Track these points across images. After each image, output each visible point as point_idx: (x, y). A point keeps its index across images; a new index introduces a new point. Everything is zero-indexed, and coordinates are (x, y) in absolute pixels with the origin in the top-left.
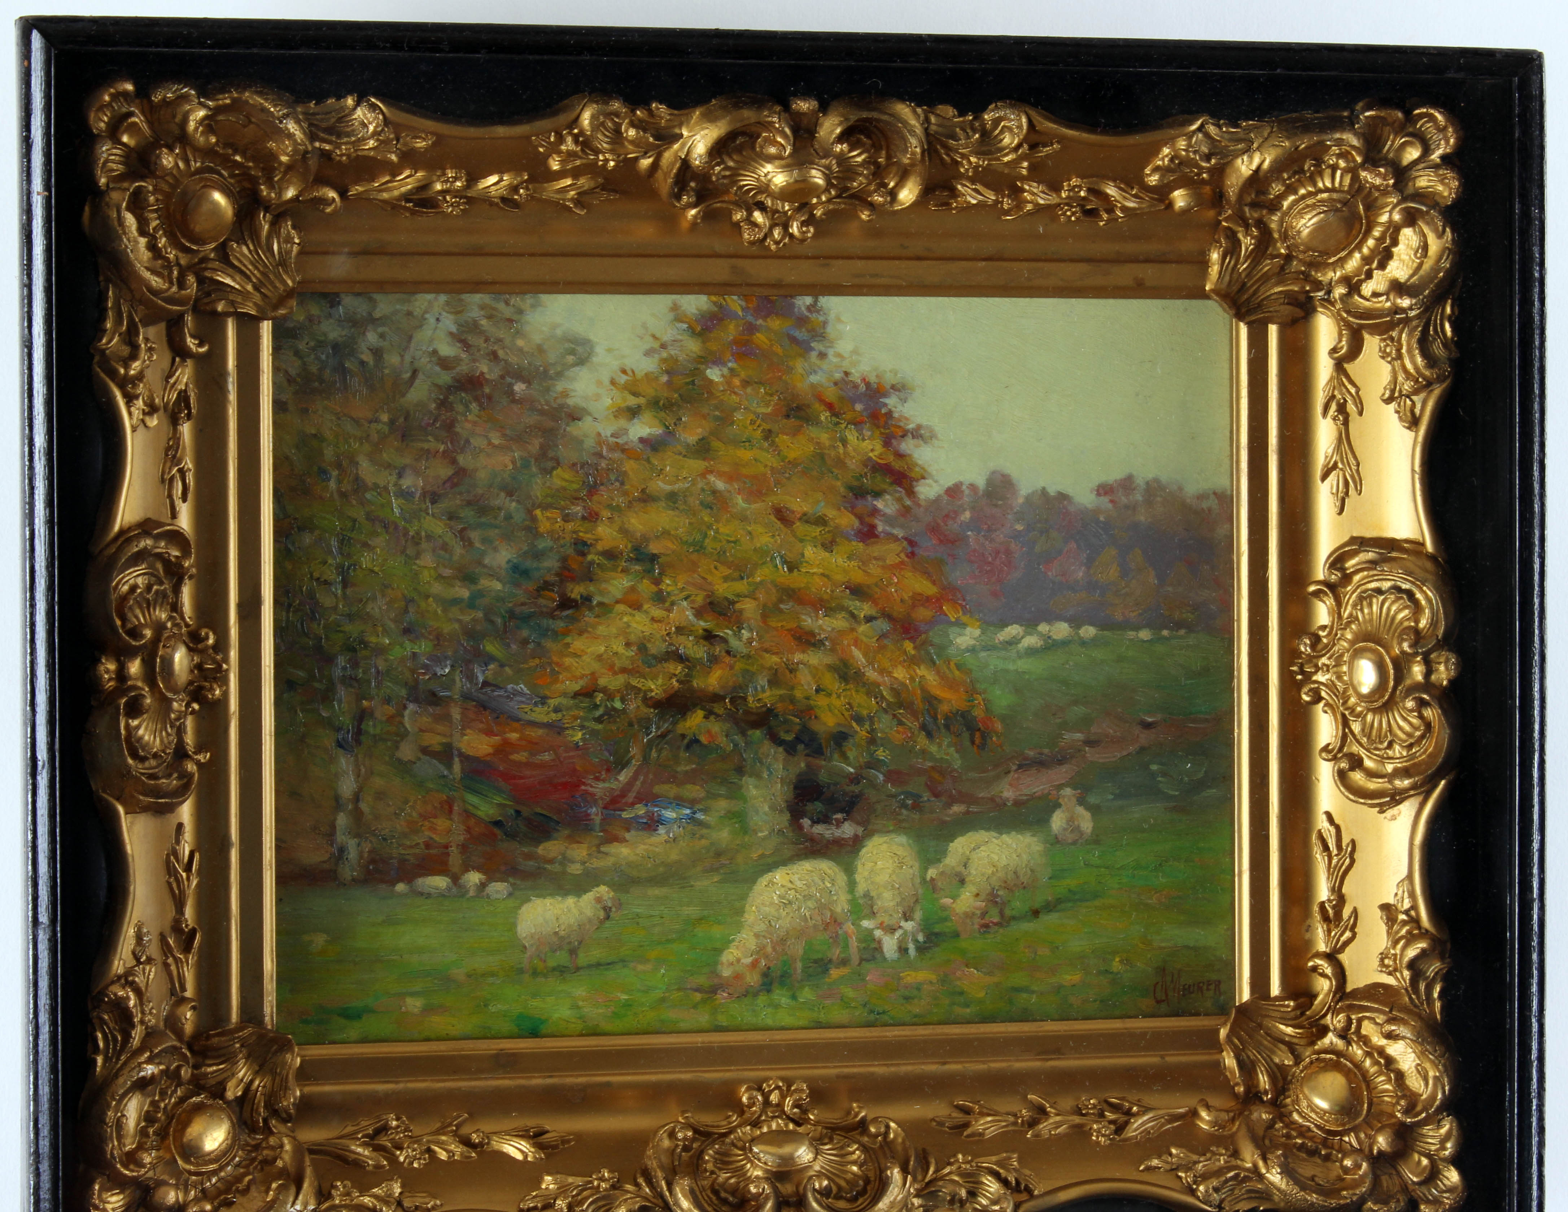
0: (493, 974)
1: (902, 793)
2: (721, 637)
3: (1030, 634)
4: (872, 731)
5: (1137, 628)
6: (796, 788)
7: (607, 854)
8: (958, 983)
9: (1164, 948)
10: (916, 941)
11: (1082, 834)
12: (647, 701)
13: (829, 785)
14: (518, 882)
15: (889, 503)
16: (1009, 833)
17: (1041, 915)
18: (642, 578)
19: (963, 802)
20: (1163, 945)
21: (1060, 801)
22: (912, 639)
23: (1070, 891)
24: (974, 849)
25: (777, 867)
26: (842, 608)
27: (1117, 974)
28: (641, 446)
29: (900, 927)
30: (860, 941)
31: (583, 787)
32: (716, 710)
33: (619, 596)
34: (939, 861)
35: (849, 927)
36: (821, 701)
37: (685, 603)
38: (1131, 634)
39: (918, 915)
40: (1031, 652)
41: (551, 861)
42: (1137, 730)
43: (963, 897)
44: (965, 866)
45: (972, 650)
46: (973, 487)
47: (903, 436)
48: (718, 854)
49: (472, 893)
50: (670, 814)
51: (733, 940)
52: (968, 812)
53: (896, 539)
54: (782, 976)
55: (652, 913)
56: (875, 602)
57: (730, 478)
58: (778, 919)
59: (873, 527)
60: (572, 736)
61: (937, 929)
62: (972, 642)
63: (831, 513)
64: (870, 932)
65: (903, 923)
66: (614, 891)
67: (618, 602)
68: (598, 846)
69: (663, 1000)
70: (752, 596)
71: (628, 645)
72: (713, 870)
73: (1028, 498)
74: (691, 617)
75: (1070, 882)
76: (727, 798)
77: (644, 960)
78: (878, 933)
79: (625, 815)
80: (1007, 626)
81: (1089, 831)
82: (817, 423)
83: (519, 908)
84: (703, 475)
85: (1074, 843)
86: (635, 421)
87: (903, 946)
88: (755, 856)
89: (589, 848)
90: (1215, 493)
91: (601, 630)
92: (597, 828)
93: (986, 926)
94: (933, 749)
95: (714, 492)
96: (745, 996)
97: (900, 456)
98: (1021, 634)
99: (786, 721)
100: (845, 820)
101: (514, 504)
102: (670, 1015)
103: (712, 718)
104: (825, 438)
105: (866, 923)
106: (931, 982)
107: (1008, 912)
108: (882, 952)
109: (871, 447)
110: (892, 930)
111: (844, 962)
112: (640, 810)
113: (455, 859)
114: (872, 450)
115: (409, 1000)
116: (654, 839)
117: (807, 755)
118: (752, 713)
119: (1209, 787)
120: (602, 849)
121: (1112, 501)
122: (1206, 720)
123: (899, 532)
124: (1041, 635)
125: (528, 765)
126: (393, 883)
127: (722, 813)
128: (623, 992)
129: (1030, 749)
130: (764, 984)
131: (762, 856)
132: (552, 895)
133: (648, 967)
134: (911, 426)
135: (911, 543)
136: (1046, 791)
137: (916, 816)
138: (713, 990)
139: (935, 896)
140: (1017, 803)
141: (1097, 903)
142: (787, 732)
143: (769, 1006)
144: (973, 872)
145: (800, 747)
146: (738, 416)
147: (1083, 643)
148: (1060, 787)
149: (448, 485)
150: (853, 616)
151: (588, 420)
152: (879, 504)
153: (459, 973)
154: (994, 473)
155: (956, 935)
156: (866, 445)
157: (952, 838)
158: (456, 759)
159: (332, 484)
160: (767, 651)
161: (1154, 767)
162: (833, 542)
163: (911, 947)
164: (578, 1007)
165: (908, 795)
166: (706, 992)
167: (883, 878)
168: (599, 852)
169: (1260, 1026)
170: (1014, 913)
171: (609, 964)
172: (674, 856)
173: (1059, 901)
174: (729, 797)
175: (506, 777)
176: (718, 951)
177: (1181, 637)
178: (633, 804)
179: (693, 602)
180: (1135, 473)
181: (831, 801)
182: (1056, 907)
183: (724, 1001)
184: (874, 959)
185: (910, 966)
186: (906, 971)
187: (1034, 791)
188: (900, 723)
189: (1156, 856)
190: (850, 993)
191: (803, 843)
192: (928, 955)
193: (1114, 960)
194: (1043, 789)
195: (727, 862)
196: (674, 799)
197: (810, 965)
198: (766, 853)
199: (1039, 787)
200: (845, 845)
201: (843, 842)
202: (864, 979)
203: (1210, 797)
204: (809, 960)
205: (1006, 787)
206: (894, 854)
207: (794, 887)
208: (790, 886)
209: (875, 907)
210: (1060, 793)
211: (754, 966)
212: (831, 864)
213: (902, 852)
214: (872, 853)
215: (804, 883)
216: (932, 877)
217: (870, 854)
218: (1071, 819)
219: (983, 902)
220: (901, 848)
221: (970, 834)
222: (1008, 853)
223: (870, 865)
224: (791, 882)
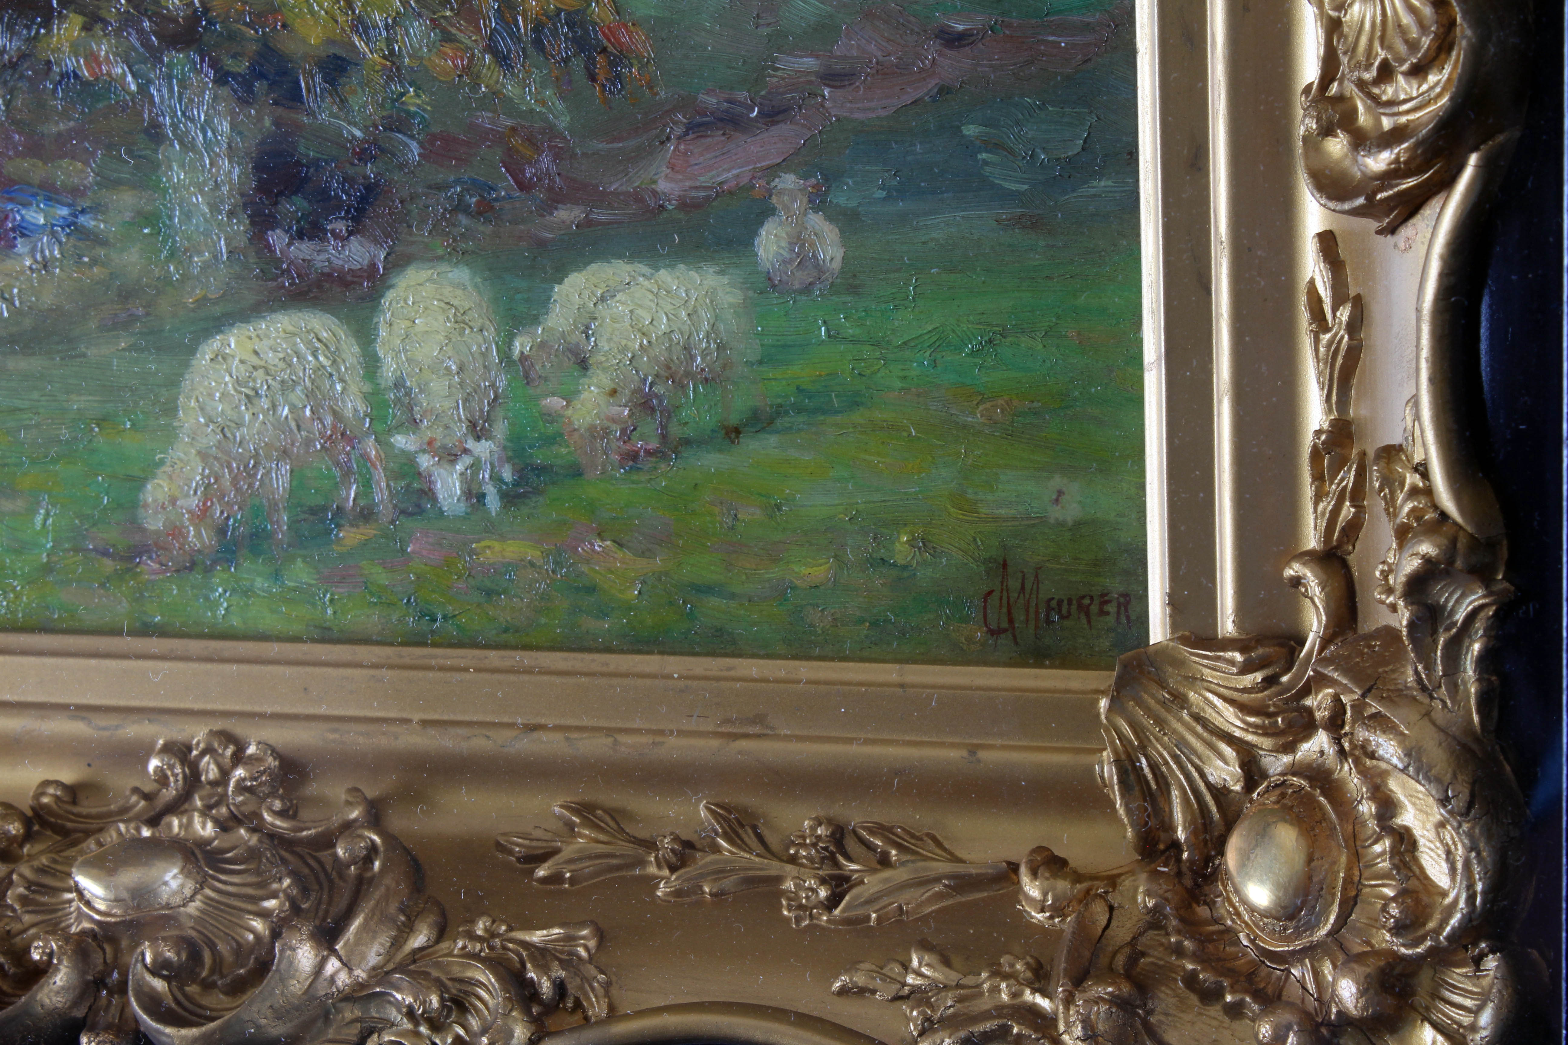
1: (459, 181)
4: (391, 55)
6: (259, 167)
8: (584, 568)
10: (496, 478)
11: (819, 268)
13: (315, 163)
16: (673, 266)
19: (577, 202)
21: (774, 199)
24: (603, 299)
25: (232, 325)
27: (905, 568)
29: (466, 451)
30: (394, 475)
32: (103, 13)
34: (535, 320)
35: (371, 448)
39: (500, 429)
42: (932, 50)
43: (585, 395)
44: (586, 332)
48: (126, 295)
50: (36, 216)
51: (162, 462)
52: (588, 223)
55: (18, 403)
58: (239, 425)
65: (470, 444)
69: (48, 569)
72: (115, 326)
76: (134, 187)
78: (425, 462)
81: (837, 265)
85: (807, 289)
93: (633, 456)
94: (510, 89)
96: (191, 569)
99: (232, 36)
100: (351, 233)
103: (98, 29)
105: (400, 441)
106: (532, 564)
107: (675, 431)
108: (434, 499)
110: (450, 456)
111: (366, 514)
117: (276, 103)
118: (170, 19)
119: (1100, 175)
122: (1087, 27)
127: (128, 216)
129: (709, 92)
131: (202, 302)
133: (20, 504)
136: (745, 180)
139: (531, 391)
140: (685, 205)
141: (858, 417)
142: (235, 56)
144: (604, 345)
145: (260, 86)
148: (773, 171)
155: (576, 472)
161: (970, 130)
163: (491, 491)
165: (471, 185)
166: (122, 559)
167: (428, 351)
169: (1181, 701)
170: (689, 432)
172: (48, 299)
173: (780, 411)
176: (138, 482)
181: (323, 196)
182: (771, 421)
183: (153, 577)
184: (420, 511)
185: (491, 529)
186: (482, 539)
187: (720, 179)
188: (447, 38)
189: (980, 323)
190: (381, 576)
191: (275, 279)
192: (525, 510)
193: (898, 538)
194: (737, 176)
195: (140, 311)
196: (41, 187)
197: (303, 516)
198: (210, 296)
199: (729, 170)
200: (353, 282)
201: (349, 278)
202: (403, 550)
203: (1100, 196)
204: (301, 506)
205: (665, 170)
206: (448, 303)
207: (262, 363)
208: (255, 360)
209: (416, 409)
210: (773, 184)
211: (202, 515)
212: (330, 320)
213: (462, 301)
214: (405, 301)
215: (281, 355)
216: (522, 353)
217: (402, 303)
218: (798, 240)
219: (625, 406)
220: (459, 292)
221: (594, 267)
222: (670, 307)
223: (402, 325)
224: (256, 353)
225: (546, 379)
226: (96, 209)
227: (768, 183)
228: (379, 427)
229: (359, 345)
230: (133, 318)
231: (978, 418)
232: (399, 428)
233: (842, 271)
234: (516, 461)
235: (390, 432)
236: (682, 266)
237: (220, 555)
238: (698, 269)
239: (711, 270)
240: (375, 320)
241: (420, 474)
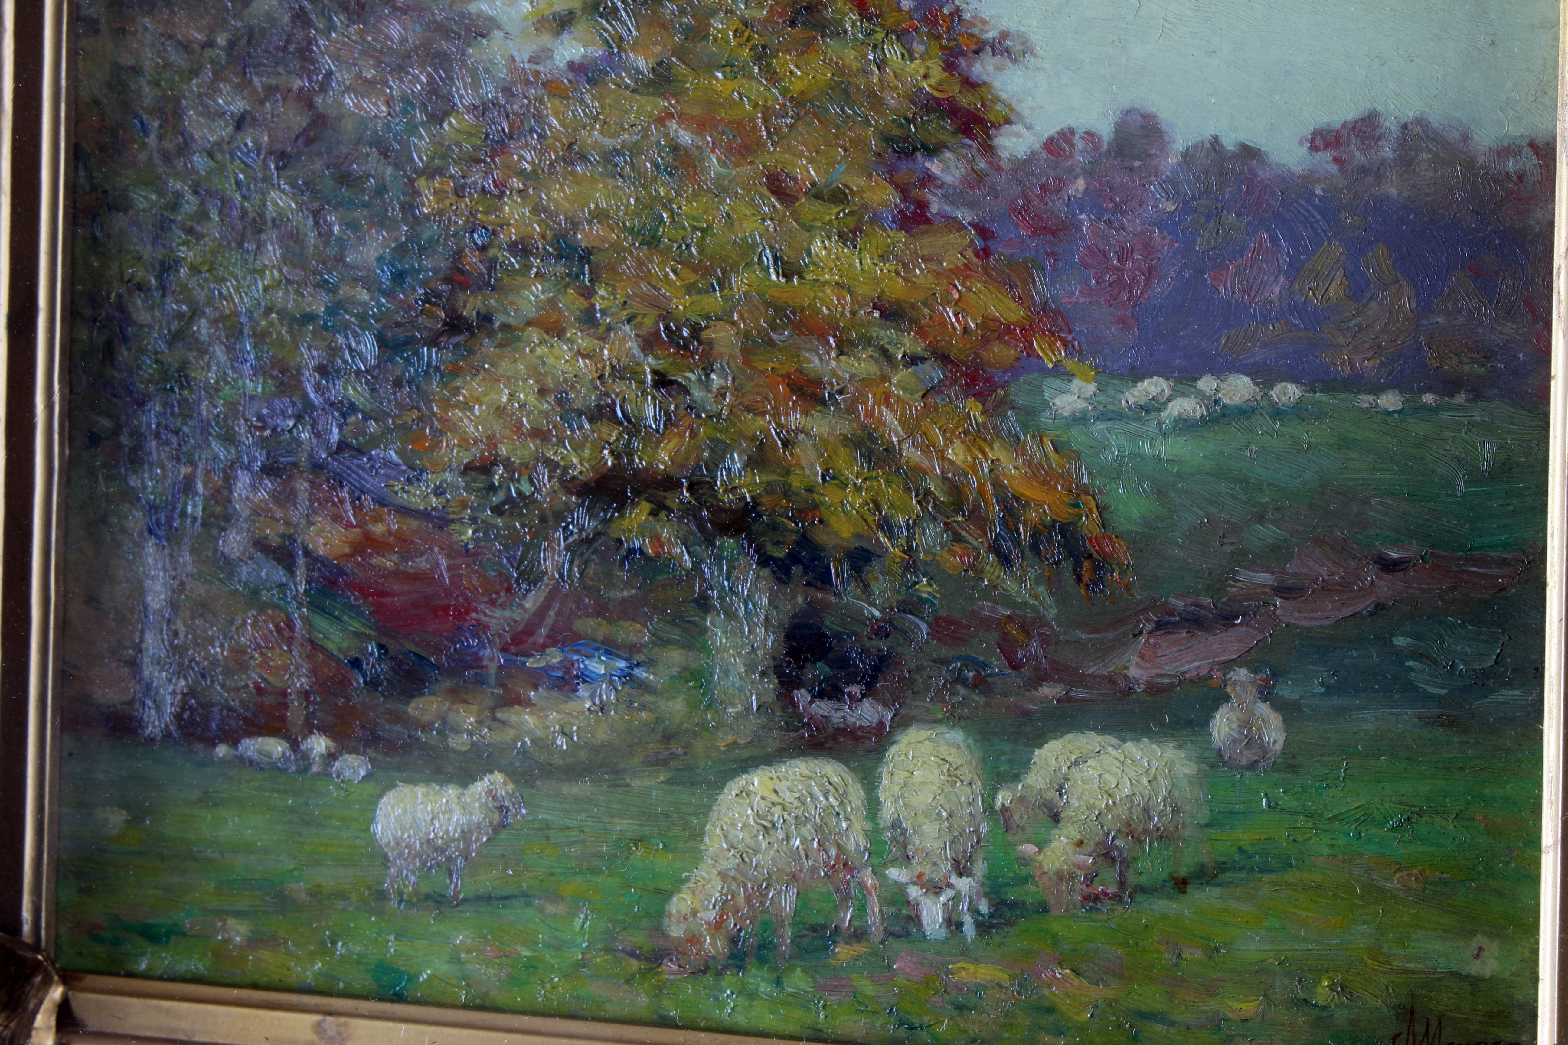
0: (342, 895)
1: (959, 658)
2: (680, 384)
3: (1183, 395)
4: (909, 550)
5: (1377, 390)
6: (788, 636)
7: (503, 723)
8: (1046, 992)
9: (1414, 972)
10: (974, 911)
11: (1264, 749)
12: (569, 484)
13: (838, 636)
14: (380, 757)
15: (952, 164)
16: (1138, 740)
17: (1189, 889)
18: (567, 286)
19: (1059, 681)
20: (1412, 965)
21: (1229, 689)
22: (980, 396)
23: (1241, 850)
24: (1076, 763)
25: (757, 767)
26: (868, 341)
27: (1324, 1008)
28: (571, 76)
29: (950, 886)
30: (885, 901)
31: (474, 615)
32: (668, 503)
33: (532, 312)
34: (1016, 778)
35: (868, 878)
36: (829, 496)
37: (627, 328)
38: (1365, 400)
39: (980, 868)
40: (1184, 425)
41: (426, 727)
42: (1371, 572)
43: (1055, 844)
44: (1060, 790)
45: (1080, 419)
46: (1090, 135)
47: (977, 52)
48: (668, 738)
49: (315, 769)
50: (597, 667)
51: (687, 879)
52: (1068, 699)
53: (961, 227)
54: (761, 947)
55: (569, 823)
56: (921, 332)
57: (701, 126)
58: (756, 852)
59: (923, 205)
60: (460, 534)
61: (1012, 895)
62: (1081, 405)
63: (856, 182)
64: (901, 889)
65: (954, 879)
66: (515, 782)
67: (529, 323)
68: (493, 710)
69: (582, 964)
70: (725, 317)
71: (542, 392)
72: (656, 762)
73: (1188, 156)
74: (636, 351)
75: (1243, 836)
76: (682, 647)
77: (556, 897)
78: (914, 892)
79: (530, 663)
80: (1142, 379)
81: (1279, 746)
82: (840, 33)
83: (381, 796)
84: (661, 121)
85: (1252, 766)
86: (566, 36)
87: (954, 917)
88: (722, 745)
89: (480, 712)
90: (1532, 145)
91: (504, 366)
92: (492, 680)
93: (1094, 898)
94: (1010, 584)
95: (675, 148)
96: (704, 972)
97: (970, 84)
98: (1167, 392)
99: (776, 527)
100: (864, 696)
101: (389, 170)
102: (594, 990)
103: (663, 514)
104: (850, 55)
105: (894, 873)
106: (999, 985)
109: (922, 71)
110: (935, 889)
111: (859, 935)
112: (554, 657)
113: (296, 713)
114: (925, 77)
115: (231, 922)
116: (571, 706)
117: (809, 584)
118: (725, 510)
119: (1510, 685)
120: (499, 715)
121: (1336, 160)
122: (1503, 562)
123: (964, 215)
124: (1201, 396)
125: (396, 574)
126: (212, 743)
127: (675, 670)
128: (524, 944)
129: (1178, 596)
130: (732, 956)
131: (734, 746)
132: (427, 781)
133: (561, 909)
134: (991, 35)
135: (983, 232)
136: (1204, 672)
137: (977, 698)
138: (656, 957)
139: (1009, 838)
140: (1153, 689)
141: (1290, 877)
142: (776, 544)
143: (740, 993)
144: (1074, 802)
145: (796, 570)
146: (717, 24)
147: (1277, 413)
148: (1228, 665)
149: (301, 141)
150: (885, 352)
151: (497, 34)
152: (934, 167)
153: (298, 888)
154: (1129, 112)
155: (1044, 909)
156: (915, 67)
157: (1039, 740)
158: (301, 561)
159: (152, 140)
160: (749, 409)
161: (1400, 641)
162: (856, 230)
163: (968, 920)
164: (459, 961)
165: (969, 662)
166: (647, 959)
167: (923, 799)
168: (494, 719)
170: (1144, 880)
171: (505, 898)
172: (602, 735)
173: (1222, 867)
174: (687, 646)
175: (363, 590)
176: (666, 895)
177: (1459, 408)
178: (544, 647)
179: (638, 327)
180: (1379, 109)
181: (843, 663)
182: (1216, 876)
183: (672, 977)
184: (905, 935)
185: (965, 953)
186: (959, 961)
187: (1183, 669)
188: (958, 538)
189: (1400, 804)
190: (868, 988)
191: (797, 730)
192: (998, 939)
193: (1320, 982)
194: (1198, 667)
195: (680, 751)
196: (603, 643)
197: (804, 932)
198: (739, 741)
199: (1191, 663)
200: (863, 737)
201: (859, 733)
202: (889, 967)
203: (1508, 703)
204: (804, 924)
205: (1135, 659)
206: (943, 759)
207: (780, 801)
208: (774, 798)
209: (909, 847)
210: (1228, 676)
211: (718, 925)
212: (841, 768)
213: (955, 758)
214: (906, 755)
215: (797, 795)
216: (1003, 805)
217: (903, 757)
218: (1246, 724)
219: (1090, 855)
220: (954, 751)
221: (1070, 736)
222: (1133, 774)
223: (901, 775)
224: (776, 792)
225: (1023, 829)
226: (650, 664)
227: (1224, 675)
228: (876, 860)
229: (864, 790)
230: (673, 756)
231: (1394, 884)
232: (893, 862)
233: (1284, 753)
234: (993, 896)
235: (885, 865)
236: (1146, 740)
237: (730, 961)
238: (1159, 743)
239: (1171, 745)
240: (880, 769)
241: (908, 902)
